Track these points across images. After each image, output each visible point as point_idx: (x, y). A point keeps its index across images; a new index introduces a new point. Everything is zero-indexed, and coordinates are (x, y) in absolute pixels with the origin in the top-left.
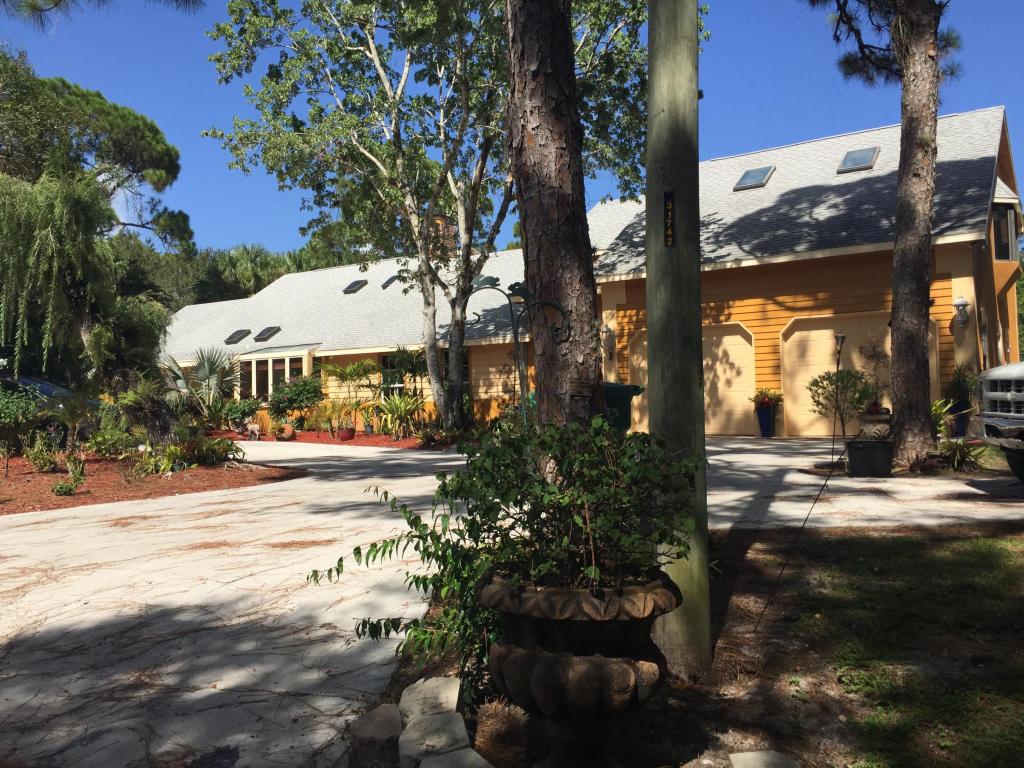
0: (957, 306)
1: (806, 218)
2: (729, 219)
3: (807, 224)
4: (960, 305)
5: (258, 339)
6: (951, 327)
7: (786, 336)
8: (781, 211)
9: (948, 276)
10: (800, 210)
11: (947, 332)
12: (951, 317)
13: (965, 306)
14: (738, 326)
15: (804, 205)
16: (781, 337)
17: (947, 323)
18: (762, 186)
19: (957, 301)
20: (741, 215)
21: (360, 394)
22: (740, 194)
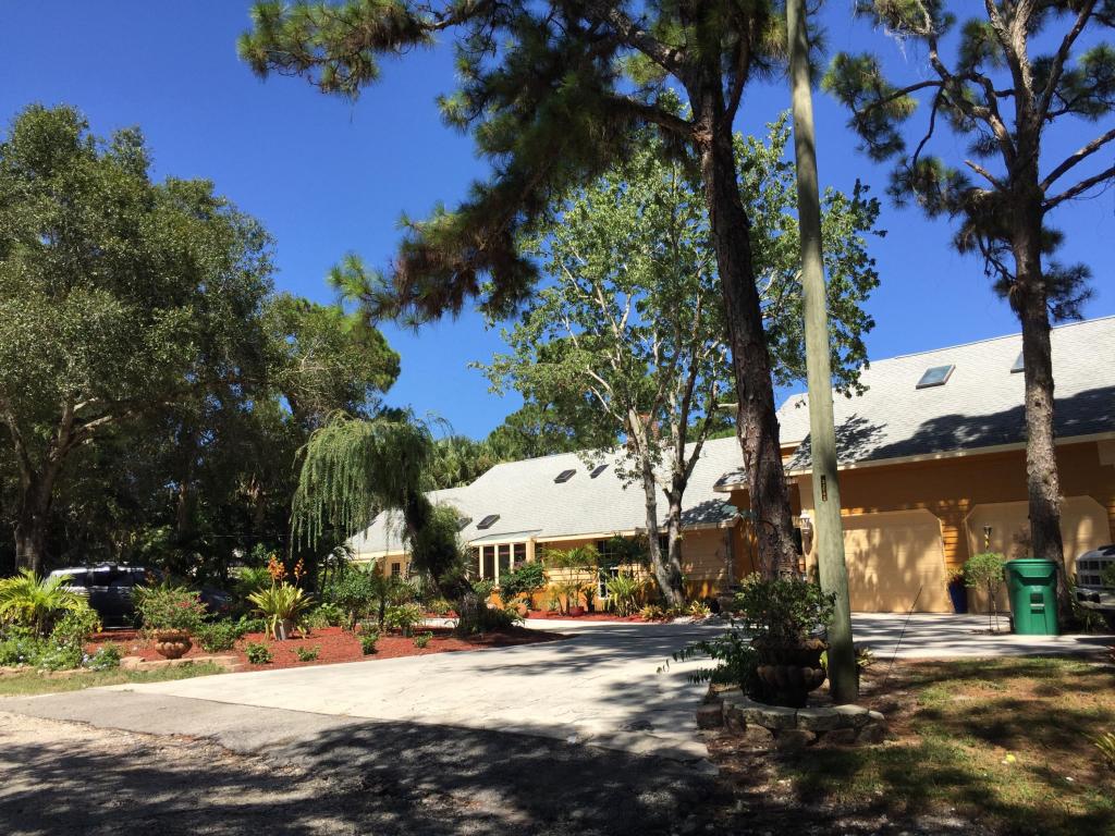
5: (480, 527)
18: (942, 384)
21: (581, 577)
22: (922, 392)
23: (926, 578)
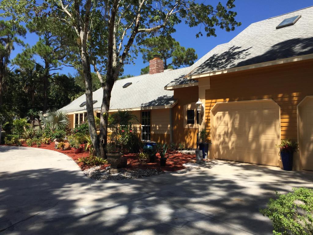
18: (292, 24)
22: (279, 30)
23: (265, 147)
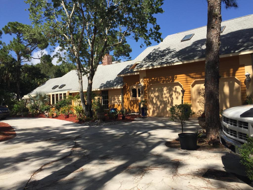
0: (246, 76)
1: (199, 49)
2: (178, 50)
3: (199, 51)
4: (247, 75)
5: (59, 88)
6: (245, 82)
7: (193, 86)
8: (193, 47)
9: (243, 66)
10: (198, 46)
11: (244, 84)
12: (244, 79)
13: (249, 75)
14: (178, 83)
15: (199, 45)
16: (191, 86)
17: (243, 81)
18: (189, 39)
19: (246, 74)
20: (181, 49)
22: (183, 42)
